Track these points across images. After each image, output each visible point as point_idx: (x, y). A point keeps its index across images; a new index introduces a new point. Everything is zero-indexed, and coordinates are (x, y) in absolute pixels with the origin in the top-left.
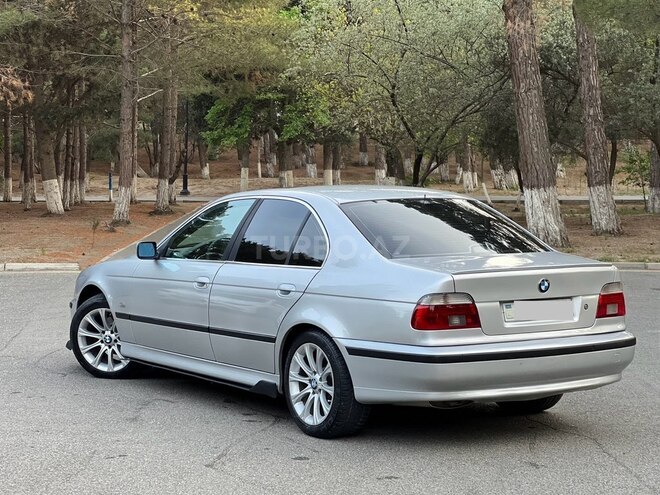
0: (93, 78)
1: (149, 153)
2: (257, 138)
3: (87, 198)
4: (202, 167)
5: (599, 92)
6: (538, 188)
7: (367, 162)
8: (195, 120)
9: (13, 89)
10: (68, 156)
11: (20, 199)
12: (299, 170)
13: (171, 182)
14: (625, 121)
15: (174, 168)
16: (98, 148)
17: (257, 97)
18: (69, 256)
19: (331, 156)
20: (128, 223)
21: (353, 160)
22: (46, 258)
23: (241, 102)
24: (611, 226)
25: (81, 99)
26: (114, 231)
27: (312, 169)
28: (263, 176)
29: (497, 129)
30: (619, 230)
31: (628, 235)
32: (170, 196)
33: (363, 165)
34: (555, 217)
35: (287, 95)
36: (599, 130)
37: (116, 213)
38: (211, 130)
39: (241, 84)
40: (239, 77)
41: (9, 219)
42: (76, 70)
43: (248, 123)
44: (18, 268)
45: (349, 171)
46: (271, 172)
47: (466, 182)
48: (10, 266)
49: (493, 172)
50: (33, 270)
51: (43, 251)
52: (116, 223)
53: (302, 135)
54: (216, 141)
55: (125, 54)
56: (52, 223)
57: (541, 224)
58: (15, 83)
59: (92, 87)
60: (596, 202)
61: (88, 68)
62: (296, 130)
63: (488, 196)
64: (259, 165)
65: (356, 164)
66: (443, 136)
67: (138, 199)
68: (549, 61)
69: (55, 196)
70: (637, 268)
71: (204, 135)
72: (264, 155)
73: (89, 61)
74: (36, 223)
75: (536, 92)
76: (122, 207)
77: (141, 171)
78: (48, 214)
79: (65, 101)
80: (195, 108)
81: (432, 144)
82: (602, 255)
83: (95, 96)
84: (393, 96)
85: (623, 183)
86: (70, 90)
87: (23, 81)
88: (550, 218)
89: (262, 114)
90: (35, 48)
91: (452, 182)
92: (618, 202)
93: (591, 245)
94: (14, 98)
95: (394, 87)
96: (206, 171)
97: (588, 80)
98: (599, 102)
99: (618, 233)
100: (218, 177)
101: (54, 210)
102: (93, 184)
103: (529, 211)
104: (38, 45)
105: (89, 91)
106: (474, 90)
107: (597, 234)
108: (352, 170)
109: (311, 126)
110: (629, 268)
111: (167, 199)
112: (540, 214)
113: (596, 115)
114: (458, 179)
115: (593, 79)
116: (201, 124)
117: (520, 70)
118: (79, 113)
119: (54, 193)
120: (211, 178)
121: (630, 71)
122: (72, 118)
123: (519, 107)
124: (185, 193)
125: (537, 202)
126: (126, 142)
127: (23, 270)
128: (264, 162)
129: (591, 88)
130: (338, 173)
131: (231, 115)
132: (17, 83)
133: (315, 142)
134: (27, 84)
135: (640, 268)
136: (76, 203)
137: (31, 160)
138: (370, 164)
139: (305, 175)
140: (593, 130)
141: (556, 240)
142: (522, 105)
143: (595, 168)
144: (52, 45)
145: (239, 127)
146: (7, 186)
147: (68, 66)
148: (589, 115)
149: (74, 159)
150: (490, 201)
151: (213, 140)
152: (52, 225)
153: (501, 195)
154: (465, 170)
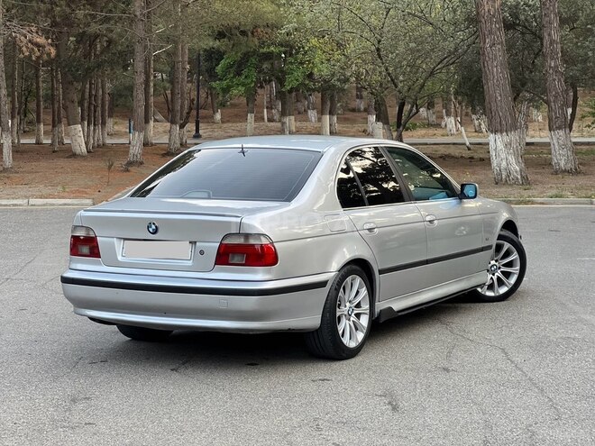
0: (110, 35)
1: (167, 100)
2: (262, 87)
3: (109, 141)
4: (214, 113)
5: (559, 46)
6: (501, 133)
7: (362, 108)
8: (207, 71)
9: (38, 45)
10: (90, 103)
11: (50, 142)
12: (302, 114)
13: (182, 126)
14: (584, 71)
15: (185, 114)
16: (121, 96)
17: (261, 50)
18: (86, 193)
19: (329, 103)
20: (141, 163)
21: (351, 106)
22: (66, 194)
23: (246, 56)
24: (569, 166)
25: (102, 53)
26: (128, 171)
27: (312, 114)
28: (269, 120)
29: (470, 80)
30: (576, 170)
31: (585, 174)
32: (182, 139)
33: (359, 111)
34: (517, 159)
35: (288, 49)
36: (559, 80)
37: (131, 156)
38: (220, 80)
39: (245, 38)
40: (244, 33)
41: (38, 160)
42: (94, 28)
43: (254, 74)
44: (40, 203)
45: (346, 116)
46: (277, 117)
47: (449, 126)
48: (32, 201)
49: (474, 116)
50: (53, 205)
51: (64, 188)
52: (130, 164)
53: (303, 84)
54: (226, 90)
55: (138, 14)
56: (75, 164)
57: (504, 164)
58: (38, 40)
59: (110, 42)
60: (556, 144)
61: (105, 26)
62: (297, 80)
63: (466, 139)
64: (265, 110)
65: (353, 110)
66: (423, 86)
67: (154, 142)
68: (517, 18)
69: (79, 139)
70: (583, 204)
71: (214, 84)
72: (270, 101)
73: (107, 20)
74: (62, 162)
75: (500, 46)
76: (136, 150)
77: (159, 117)
78: (74, 155)
79: (87, 56)
80: (206, 60)
81: (412, 94)
82: (554, 192)
83: (114, 51)
84: (378, 50)
85: (589, 126)
86: (92, 45)
87: (47, 38)
88: (512, 159)
89: (266, 66)
90: (59, 9)
91: (438, 126)
92: (575, 144)
93: (549, 183)
94: (38, 54)
95: (379, 41)
96: (218, 116)
97: (549, 35)
98: (560, 55)
99: (575, 172)
100: (228, 121)
101: (78, 152)
102: (116, 128)
103: (493, 153)
104: (61, 6)
105: (108, 46)
106: (450, 45)
107: (556, 173)
108: (350, 115)
109: (310, 76)
110: (575, 204)
111: (178, 142)
112: (503, 156)
113: (556, 67)
114: (443, 124)
115: (554, 34)
116: (212, 74)
117: (486, 27)
118: (99, 66)
119: (77, 137)
120: (223, 122)
121: (589, 26)
122: (93, 70)
123: (484, 60)
124: (197, 136)
125: (500, 145)
126: (139, 92)
127: (44, 205)
128: (270, 108)
129: (552, 42)
130: (335, 118)
131: (239, 67)
132: (41, 40)
133: (314, 90)
134: (50, 41)
135: (587, 204)
136: (98, 146)
137: (59, 108)
138: (365, 110)
139: (307, 120)
140: (554, 80)
141: (517, 179)
142: (487, 59)
143: (556, 113)
144: (73, 6)
145: (246, 77)
146: (39, 130)
147: (88, 25)
148: (550, 67)
149: (95, 107)
150: (468, 144)
151: (223, 89)
152: (76, 165)
153: (481, 137)
154: (448, 114)
